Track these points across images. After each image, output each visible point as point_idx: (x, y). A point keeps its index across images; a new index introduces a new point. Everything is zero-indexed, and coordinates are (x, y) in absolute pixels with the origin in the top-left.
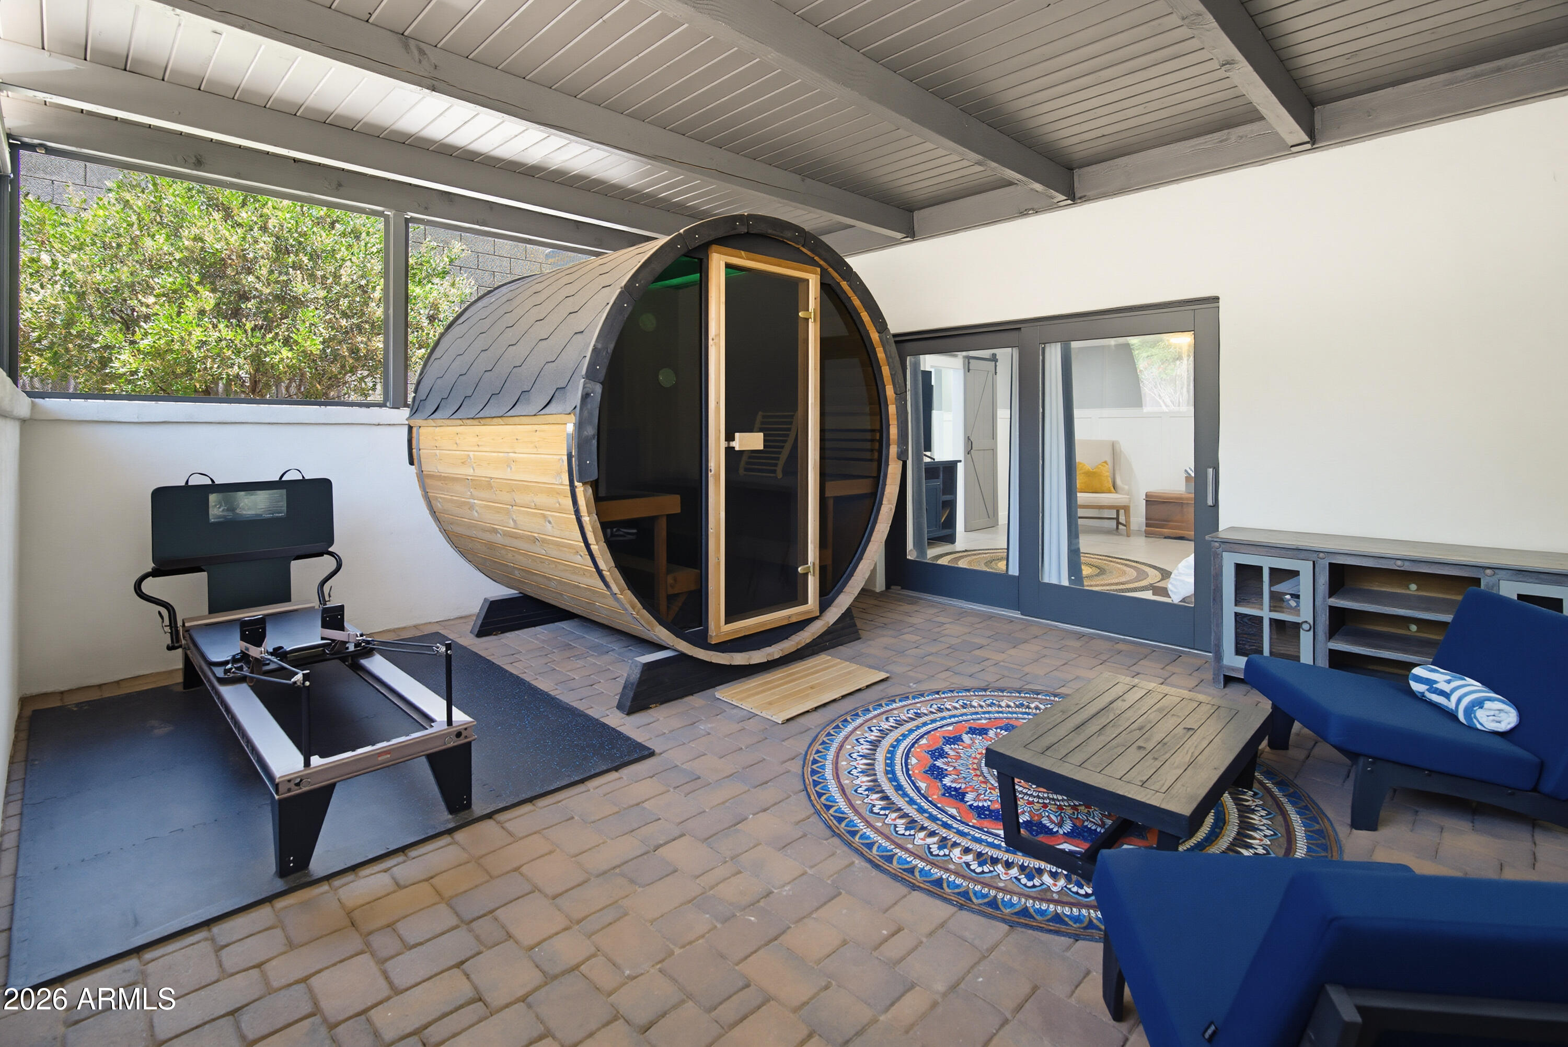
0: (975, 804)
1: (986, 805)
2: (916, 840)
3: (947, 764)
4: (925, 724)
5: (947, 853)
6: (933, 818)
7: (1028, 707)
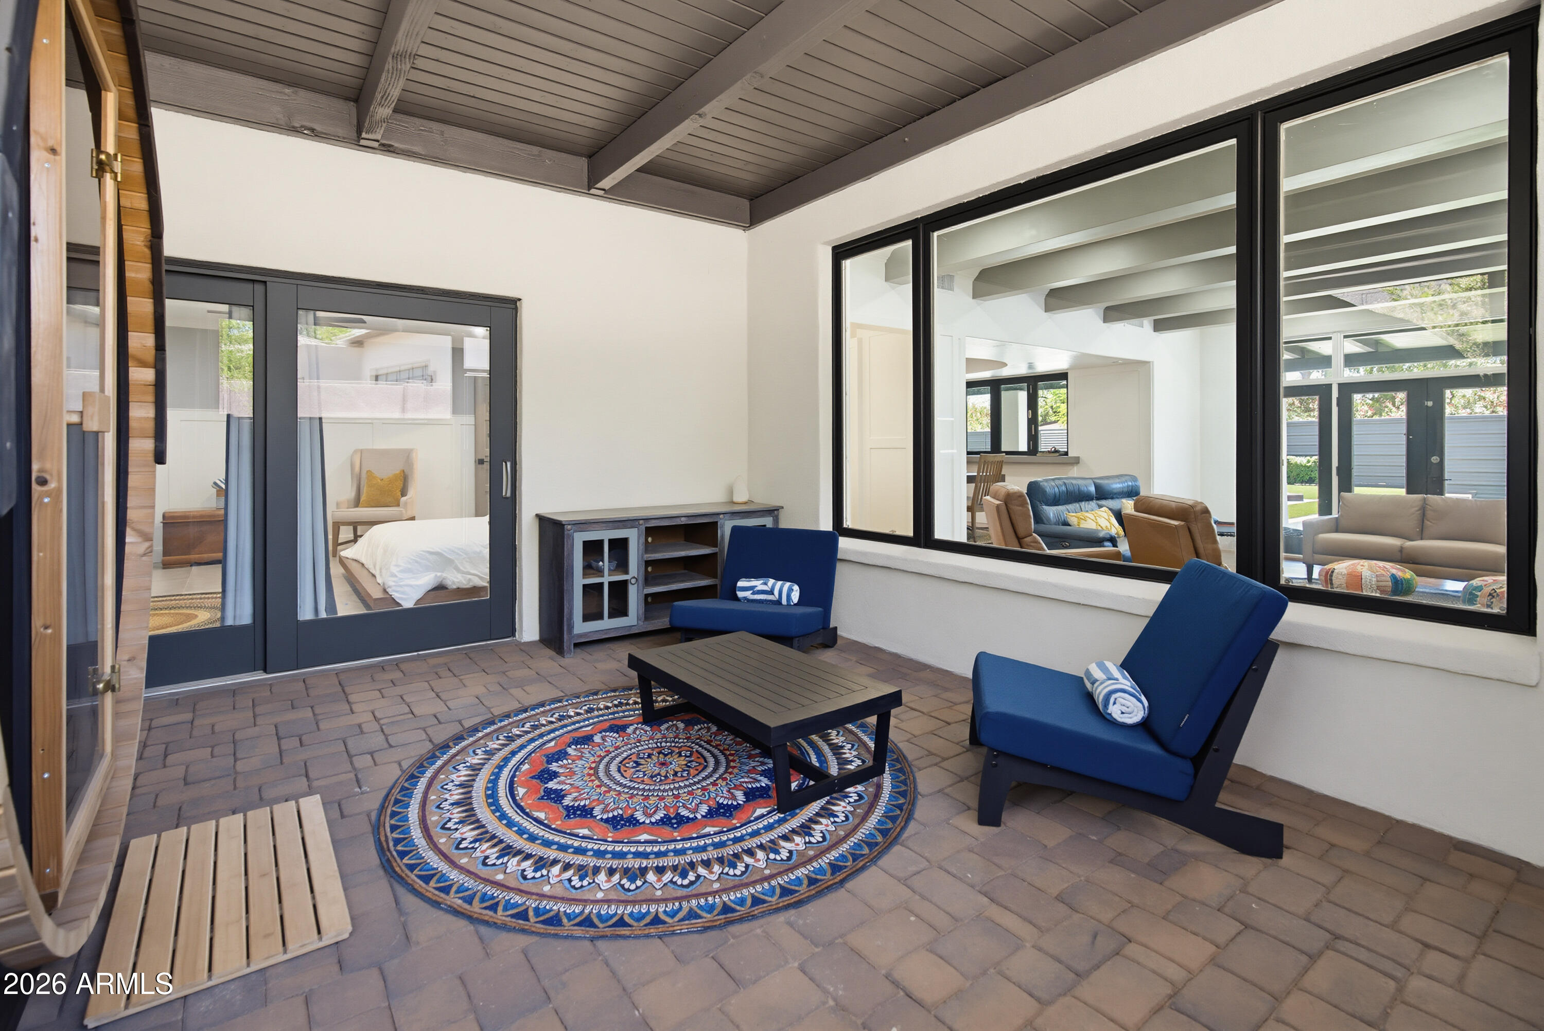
0: (605, 817)
1: (615, 813)
2: (551, 879)
3: (563, 783)
4: (522, 747)
5: (591, 881)
6: (563, 848)
7: (627, 704)
